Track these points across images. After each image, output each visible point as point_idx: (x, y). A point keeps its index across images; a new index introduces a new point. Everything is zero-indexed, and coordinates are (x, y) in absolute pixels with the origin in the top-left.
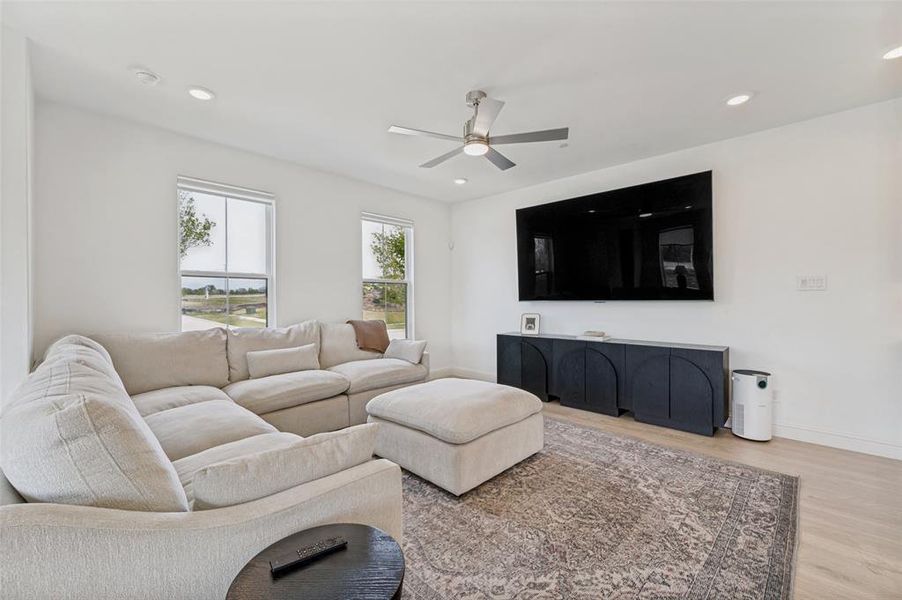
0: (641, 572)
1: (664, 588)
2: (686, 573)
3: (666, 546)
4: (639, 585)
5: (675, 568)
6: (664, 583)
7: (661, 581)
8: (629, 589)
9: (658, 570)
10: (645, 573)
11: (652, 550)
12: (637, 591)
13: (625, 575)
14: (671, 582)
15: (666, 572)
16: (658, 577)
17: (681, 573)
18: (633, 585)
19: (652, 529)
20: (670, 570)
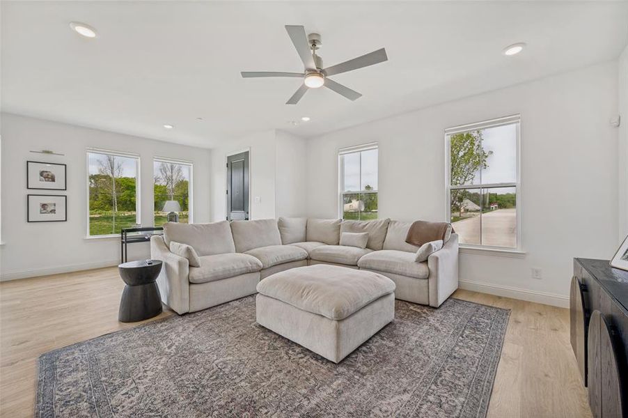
0: (145, 386)
1: (124, 391)
2: (121, 410)
3: (152, 411)
4: (137, 381)
5: (131, 405)
6: (127, 393)
7: (129, 393)
8: (139, 376)
9: (138, 395)
10: (142, 388)
11: (155, 399)
12: (135, 379)
13: (149, 378)
14: (123, 397)
15: (132, 398)
16: (133, 392)
17: (123, 407)
18: (139, 378)
19: (176, 411)
20: (131, 402)
